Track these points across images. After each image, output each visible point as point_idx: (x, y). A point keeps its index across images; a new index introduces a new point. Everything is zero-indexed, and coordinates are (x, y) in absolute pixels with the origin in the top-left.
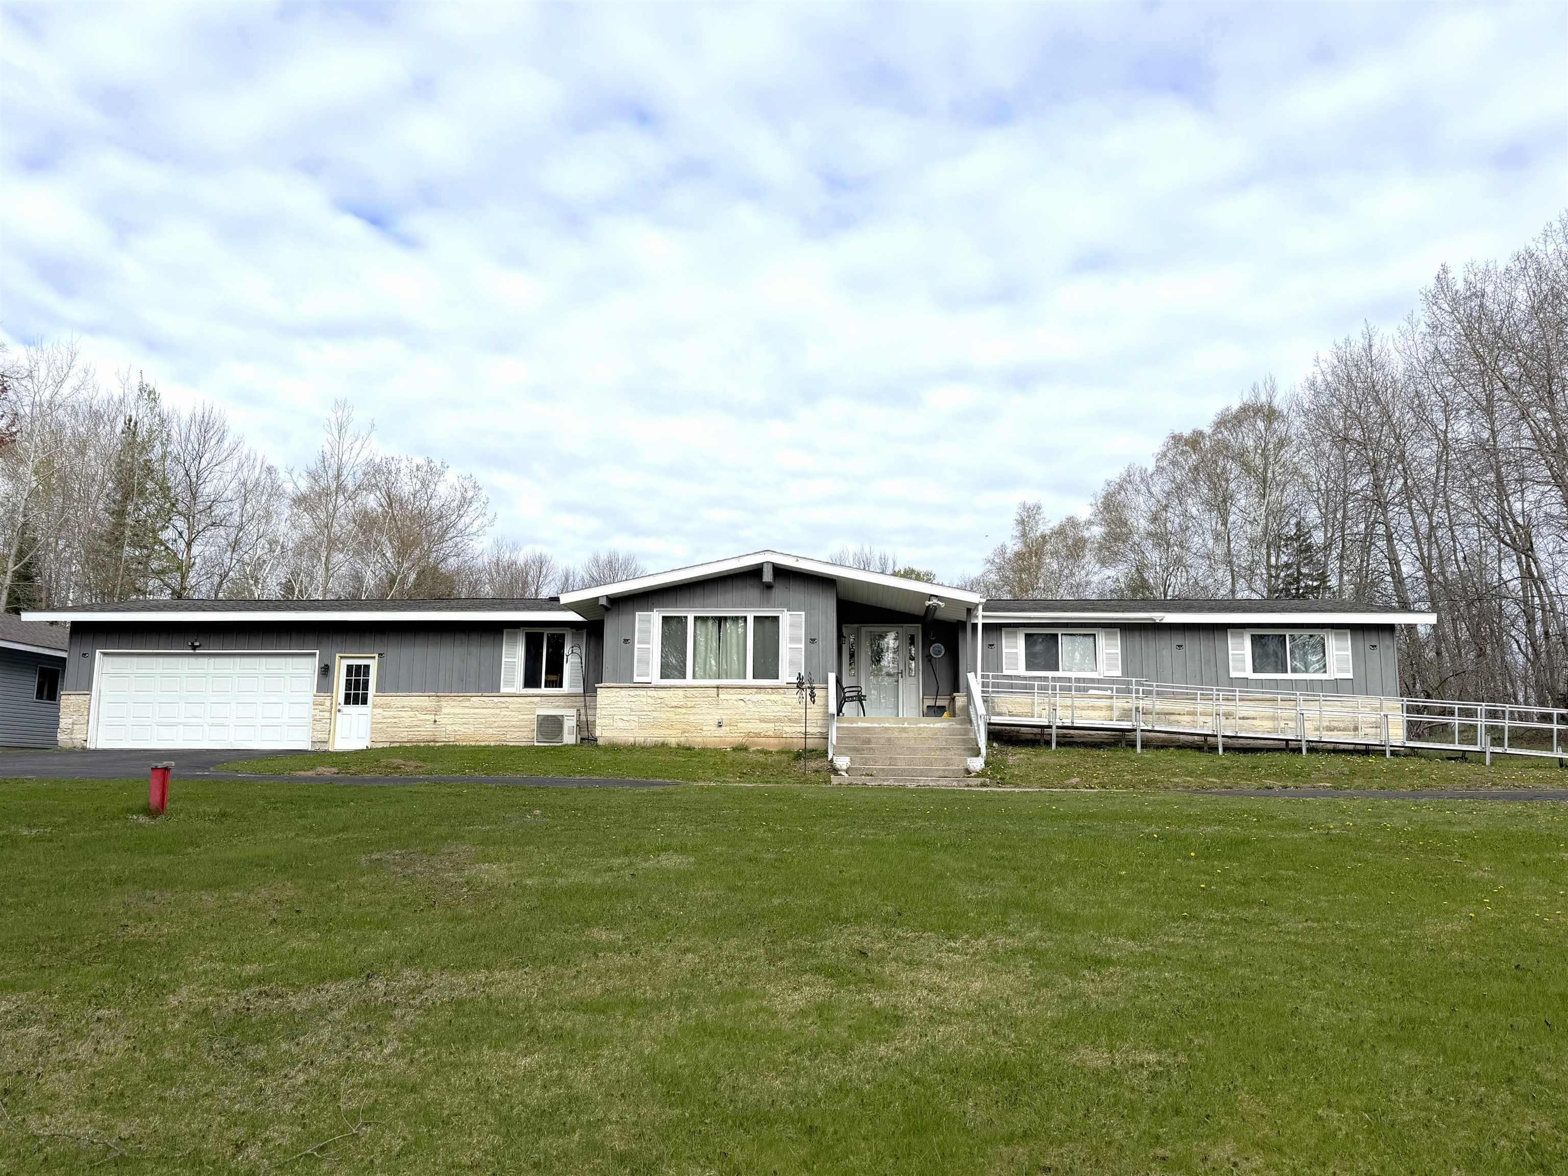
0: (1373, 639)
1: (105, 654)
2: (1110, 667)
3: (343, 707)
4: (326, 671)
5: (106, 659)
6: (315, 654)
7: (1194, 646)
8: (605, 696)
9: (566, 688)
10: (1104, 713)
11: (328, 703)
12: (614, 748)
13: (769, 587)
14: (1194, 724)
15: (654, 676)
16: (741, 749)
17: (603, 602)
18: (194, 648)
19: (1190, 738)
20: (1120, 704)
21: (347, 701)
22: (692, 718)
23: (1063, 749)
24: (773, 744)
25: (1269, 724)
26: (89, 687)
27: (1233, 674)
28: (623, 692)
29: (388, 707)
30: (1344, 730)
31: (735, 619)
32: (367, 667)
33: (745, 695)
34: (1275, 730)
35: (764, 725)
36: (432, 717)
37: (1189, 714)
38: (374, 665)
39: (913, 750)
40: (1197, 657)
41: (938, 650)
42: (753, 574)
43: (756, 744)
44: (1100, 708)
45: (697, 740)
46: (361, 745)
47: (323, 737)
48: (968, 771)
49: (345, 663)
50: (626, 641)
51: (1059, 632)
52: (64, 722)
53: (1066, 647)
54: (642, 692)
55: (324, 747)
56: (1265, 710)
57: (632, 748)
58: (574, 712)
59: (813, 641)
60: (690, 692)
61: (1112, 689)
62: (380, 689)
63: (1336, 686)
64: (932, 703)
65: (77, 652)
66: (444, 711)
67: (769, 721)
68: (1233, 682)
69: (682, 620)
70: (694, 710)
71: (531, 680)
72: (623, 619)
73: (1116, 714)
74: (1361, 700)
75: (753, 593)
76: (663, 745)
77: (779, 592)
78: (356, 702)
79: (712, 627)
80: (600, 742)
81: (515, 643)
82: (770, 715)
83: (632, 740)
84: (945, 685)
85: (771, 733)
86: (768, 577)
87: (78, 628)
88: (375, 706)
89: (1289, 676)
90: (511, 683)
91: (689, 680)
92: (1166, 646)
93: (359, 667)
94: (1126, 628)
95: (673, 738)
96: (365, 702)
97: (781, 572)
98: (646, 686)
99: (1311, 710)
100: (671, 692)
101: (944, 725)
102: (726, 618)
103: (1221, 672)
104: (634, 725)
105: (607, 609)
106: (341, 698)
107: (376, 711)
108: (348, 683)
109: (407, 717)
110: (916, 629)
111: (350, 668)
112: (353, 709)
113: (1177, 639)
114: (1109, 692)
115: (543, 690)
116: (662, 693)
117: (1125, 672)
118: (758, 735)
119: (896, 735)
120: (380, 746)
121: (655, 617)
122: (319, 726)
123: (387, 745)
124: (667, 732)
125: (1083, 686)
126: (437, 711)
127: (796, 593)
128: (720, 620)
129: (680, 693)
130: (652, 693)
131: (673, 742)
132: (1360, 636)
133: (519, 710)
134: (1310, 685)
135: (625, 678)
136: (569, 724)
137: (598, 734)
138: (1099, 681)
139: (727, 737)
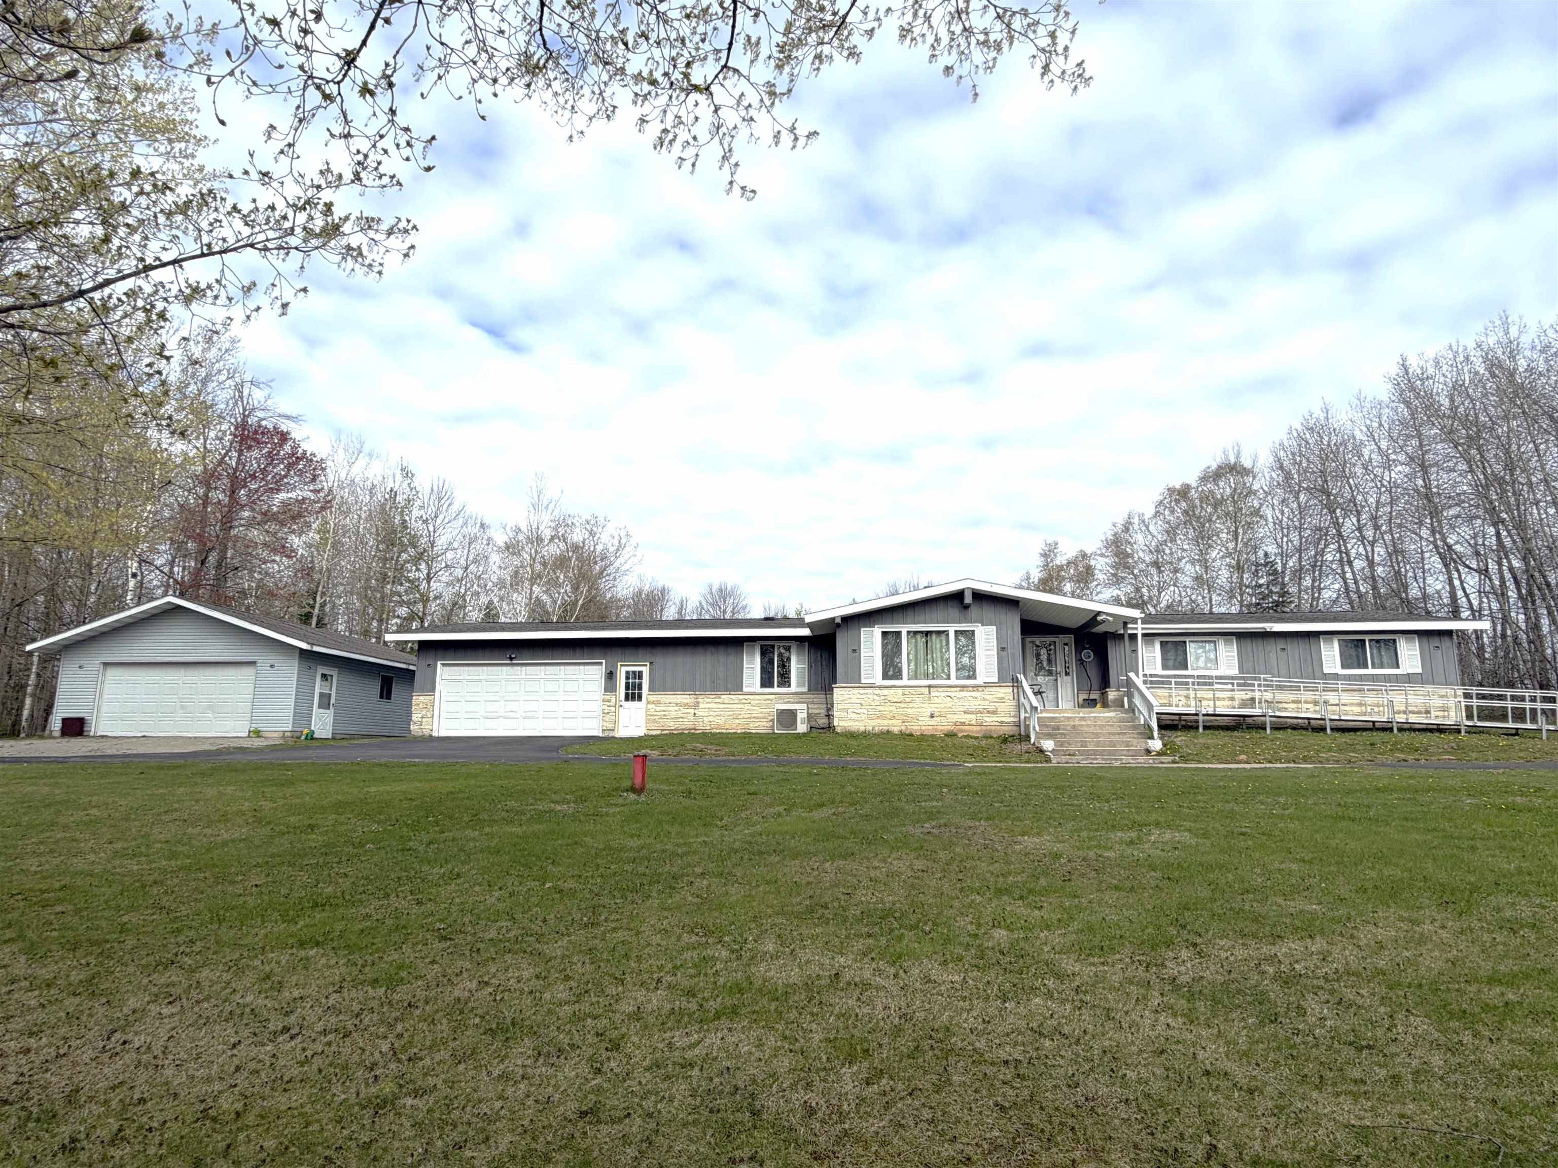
0: (1436, 642)
1: (443, 665)
2: (1229, 667)
3: (624, 703)
4: (611, 676)
5: (445, 668)
6: (601, 663)
7: (1296, 649)
8: (840, 694)
9: (794, 687)
10: (1227, 703)
11: (613, 700)
12: (851, 735)
13: (967, 607)
14: (1298, 710)
15: (878, 680)
16: (951, 735)
17: (838, 621)
18: (511, 659)
19: (1295, 721)
20: (1241, 695)
21: (627, 699)
22: (909, 711)
23: (1208, 732)
24: (975, 730)
25: (1357, 709)
26: (433, 690)
27: (1326, 671)
28: (855, 691)
29: (658, 703)
30: (1419, 713)
31: (939, 633)
32: (640, 673)
33: (954, 693)
34: (1365, 714)
35: (967, 716)
36: (692, 711)
37: (1294, 702)
38: (645, 670)
39: (1097, 735)
40: (1297, 657)
41: (1089, 655)
42: (957, 597)
43: (962, 731)
44: (1224, 699)
45: (915, 728)
46: (640, 732)
47: (610, 726)
48: (1148, 752)
49: (624, 669)
50: (854, 651)
51: (1187, 639)
52: (415, 717)
53: (1192, 649)
54: (870, 691)
55: (611, 734)
56: (1356, 698)
57: (865, 735)
58: (804, 706)
59: (1003, 649)
60: (906, 691)
61: (1233, 684)
62: (652, 689)
63: (1409, 678)
64: (1086, 697)
65: (423, 663)
66: (701, 706)
67: (972, 713)
68: (1326, 676)
69: (898, 634)
70: (911, 705)
71: (766, 681)
72: (852, 632)
73: (1236, 703)
74: (1430, 688)
75: (954, 611)
76: (888, 732)
77: (974, 611)
78: (633, 699)
79: (921, 640)
80: (838, 730)
81: (753, 654)
82: (972, 708)
83: (862, 729)
84: (1096, 682)
85: (973, 722)
86: (968, 599)
87: (424, 646)
88: (648, 703)
89: (1370, 671)
90: (752, 685)
91: (905, 681)
92: (1273, 649)
93: (634, 672)
94: (1240, 636)
95: (896, 726)
96: (640, 698)
97: (980, 597)
98: (872, 686)
99: (1399, 699)
100: (892, 691)
101: (1112, 714)
102: (931, 632)
103: (1316, 668)
104: (864, 717)
105: (838, 625)
106: (623, 697)
107: (650, 706)
108: (627, 685)
109: (673, 711)
110: (1071, 639)
111: (627, 673)
112: (630, 704)
113: (1281, 644)
114: (1230, 686)
115: (776, 689)
116: (885, 692)
117: (1241, 670)
118: (963, 724)
119: (1077, 723)
120: (654, 733)
121: (877, 631)
122: (607, 718)
123: (659, 732)
124: (891, 722)
125: (1206, 682)
126: (696, 705)
127: (988, 611)
128: (927, 633)
129: (900, 691)
130: (877, 691)
131: (896, 730)
132: (1425, 640)
133: (759, 705)
134: (1387, 678)
135: (855, 679)
136: (801, 716)
137: (836, 723)
138: (1221, 677)
139: (941, 725)
